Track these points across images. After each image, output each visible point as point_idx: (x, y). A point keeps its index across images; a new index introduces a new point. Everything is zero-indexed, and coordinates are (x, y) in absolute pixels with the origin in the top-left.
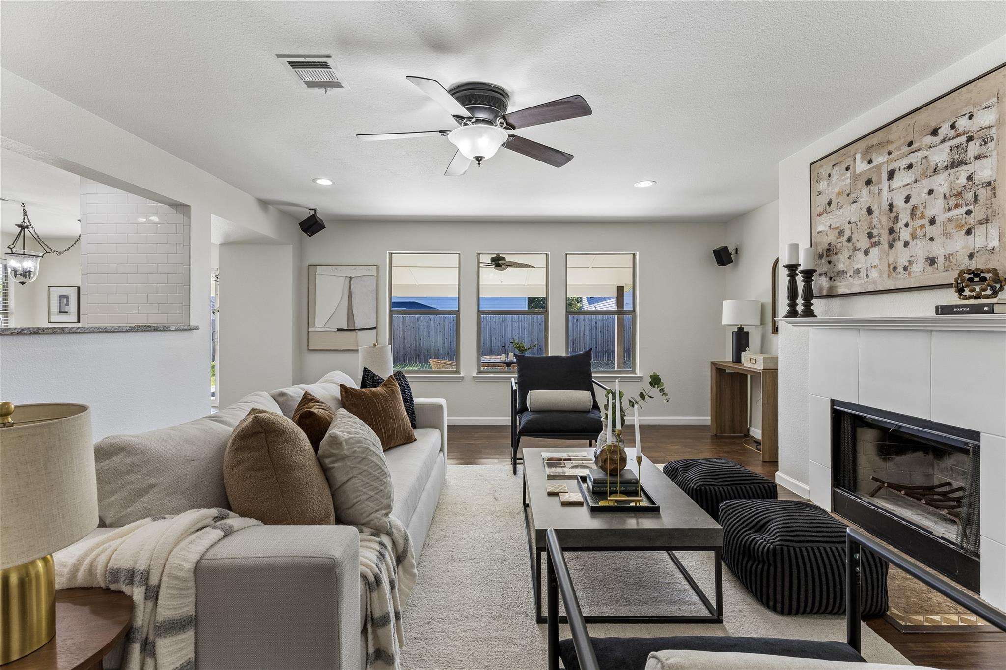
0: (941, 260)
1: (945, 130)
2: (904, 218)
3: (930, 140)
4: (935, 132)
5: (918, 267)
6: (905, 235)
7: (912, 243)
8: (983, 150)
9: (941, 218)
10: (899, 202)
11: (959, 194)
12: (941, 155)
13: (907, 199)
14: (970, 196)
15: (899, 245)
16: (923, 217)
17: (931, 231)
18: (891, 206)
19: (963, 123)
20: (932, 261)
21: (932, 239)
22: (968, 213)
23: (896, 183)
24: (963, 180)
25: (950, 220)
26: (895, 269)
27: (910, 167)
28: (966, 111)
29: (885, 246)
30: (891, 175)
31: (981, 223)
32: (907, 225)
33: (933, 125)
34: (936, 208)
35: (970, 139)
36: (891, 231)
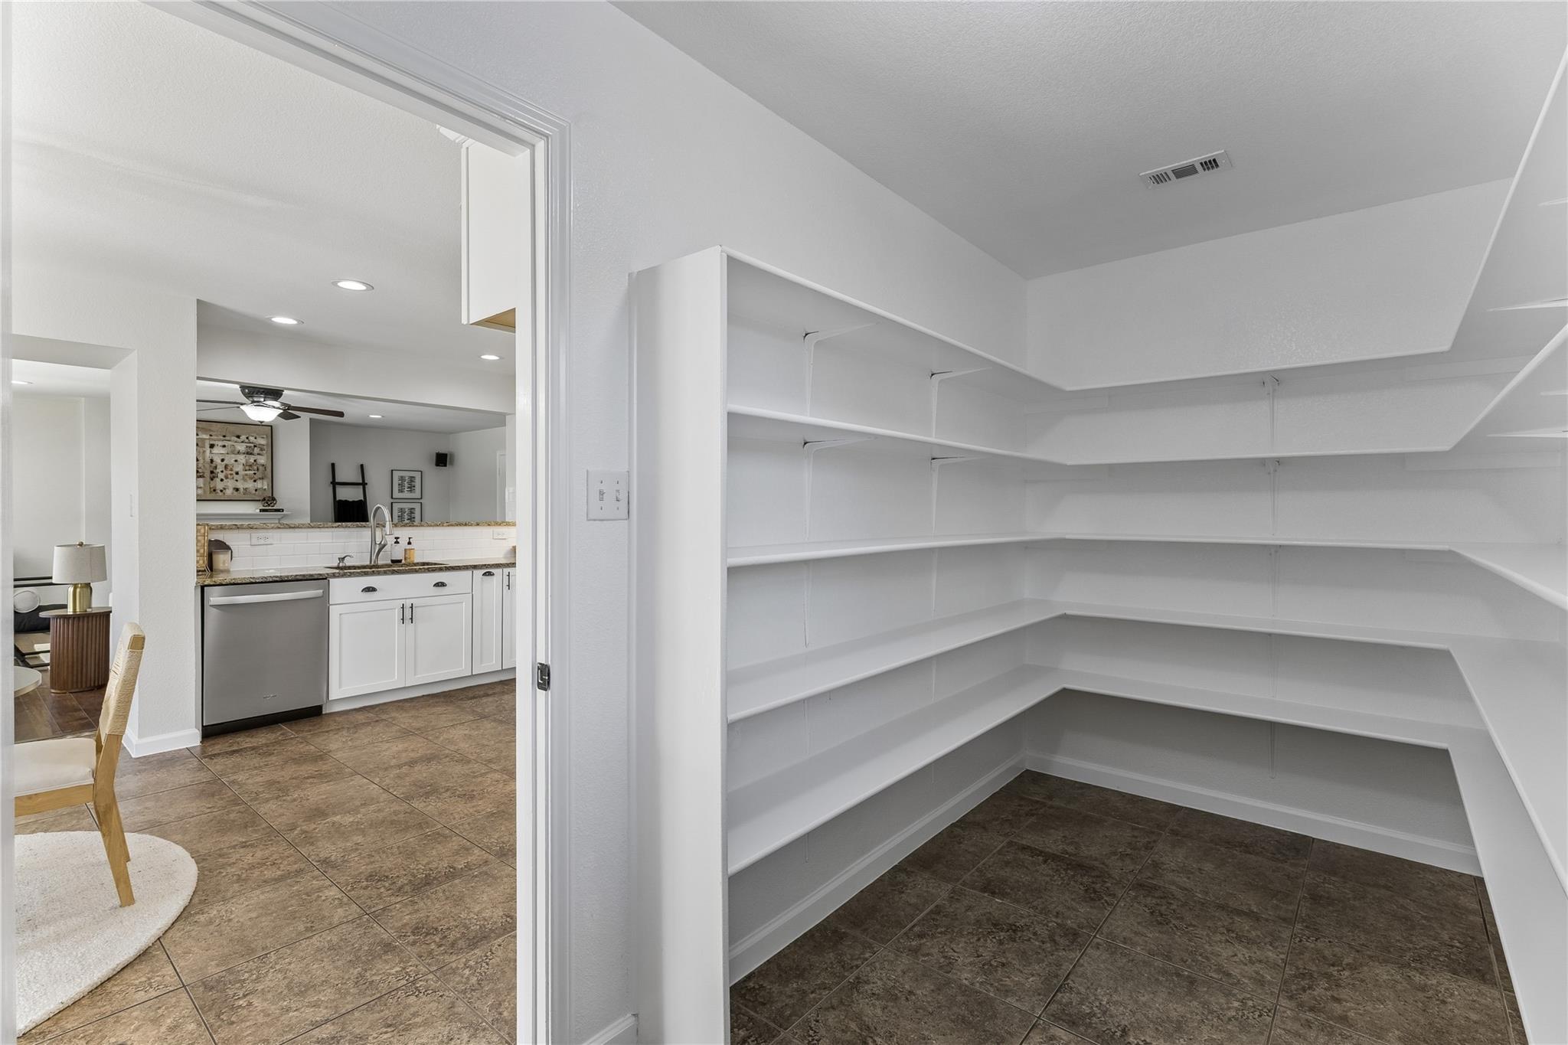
0: (242, 490)
1: (243, 437)
2: (220, 468)
3: (236, 439)
4: (238, 437)
5: (229, 492)
6: (221, 476)
7: (225, 480)
8: (261, 452)
9: (242, 473)
10: (217, 460)
11: (250, 466)
12: (242, 447)
13: (223, 460)
14: (255, 468)
15: (218, 480)
16: (231, 470)
17: (236, 477)
18: (212, 461)
19: (252, 439)
20: (237, 490)
21: (237, 481)
22: (255, 474)
23: (215, 450)
24: (252, 461)
25: (246, 475)
26: (214, 490)
27: (224, 446)
28: (255, 435)
29: (208, 479)
30: (212, 446)
31: (260, 479)
32: (222, 472)
33: (238, 434)
34: (239, 468)
35: (255, 446)
36: (212, 472)
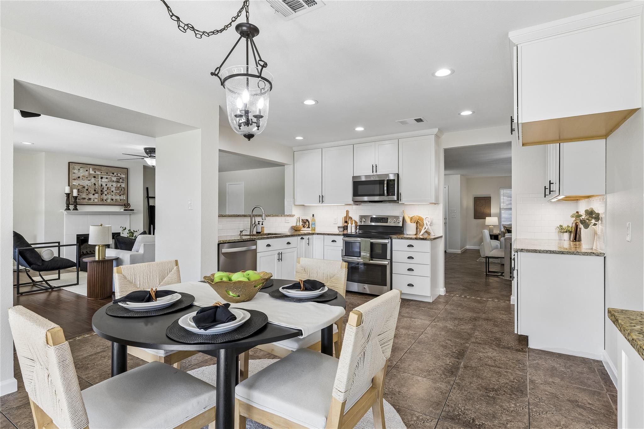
0: (114, 200)
1: (115, 174)
2: (105, 189)
3: (112, 175)
4: (113, 174)
5: (109, 201)
6: (106, 193)
7: (107, 195)
8: (123, 181)
9: (115, 191)
10: (104, 185)
11: (118, 188)
12: (114, 179)
13: (106, 185)
14: (120, 189)
15: (104, 195)
16: (110, 190)
17: (112, 193)
18: (102, 185)
19: (119, 175)
20: (112, 200)
21: (112, 195)
22: (120, 192)
23: (103, 180)
24: (119, 185)
25: (116, 192)
26: (103, 200)
27: (107, 178)
28: (120, 173)
29: (100, 194)
30: (102, 178)
31: (122, 194)
32: (106, 191)
33: (113, 172)
34: (113, 189)
35: (120, 178)
36: (102, 191)
